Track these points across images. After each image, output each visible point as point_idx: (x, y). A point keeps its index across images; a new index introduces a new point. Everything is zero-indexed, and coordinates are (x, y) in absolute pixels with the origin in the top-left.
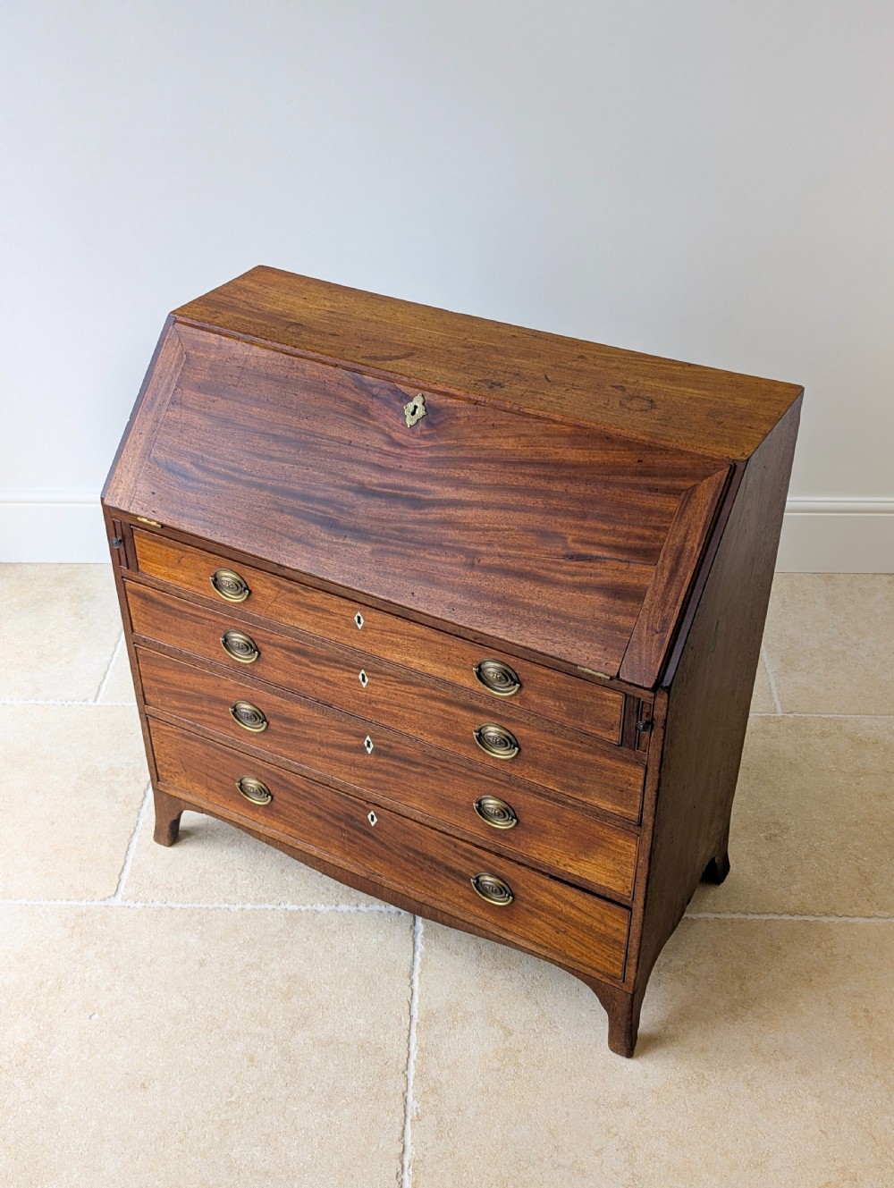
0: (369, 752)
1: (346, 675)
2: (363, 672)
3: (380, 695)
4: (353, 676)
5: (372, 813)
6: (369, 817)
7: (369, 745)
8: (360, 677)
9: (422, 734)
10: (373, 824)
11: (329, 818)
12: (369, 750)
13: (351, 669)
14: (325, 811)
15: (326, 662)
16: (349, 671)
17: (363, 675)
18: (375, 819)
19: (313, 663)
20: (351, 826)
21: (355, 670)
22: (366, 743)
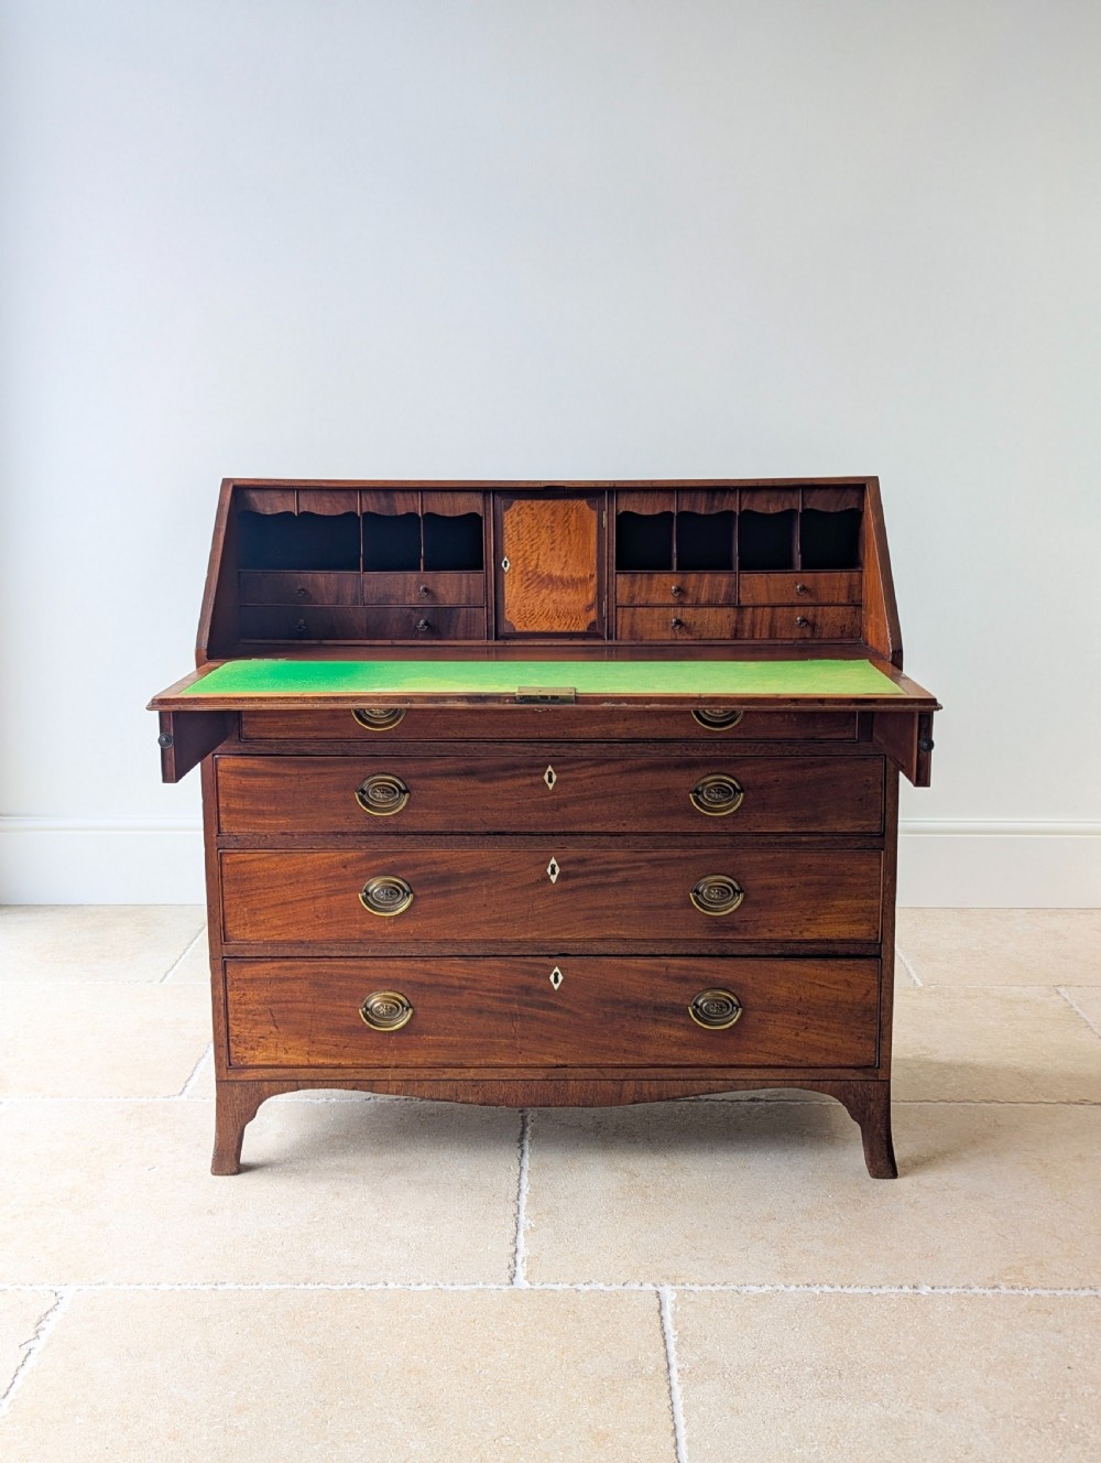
0: (554, 881)
1: (528, 781)
2: (550, 769)
3: (570, 792)
4: (536, 779)
5: (557, 970)
6: (552, 978)
7: (553, 872)
8: (546, 777)
9: (624, 825)
10: (556, 986)
11: (495, 1004)
12: (553, 878)
13: (534, 771)
14: (489, 997)
15: (501, 774)
16: (530, 775)
17: (550, 773)
18: (560, 978)
19: (483, 781)
20: (526, 1005)
21: (538, 771)
22: (549, 870)
